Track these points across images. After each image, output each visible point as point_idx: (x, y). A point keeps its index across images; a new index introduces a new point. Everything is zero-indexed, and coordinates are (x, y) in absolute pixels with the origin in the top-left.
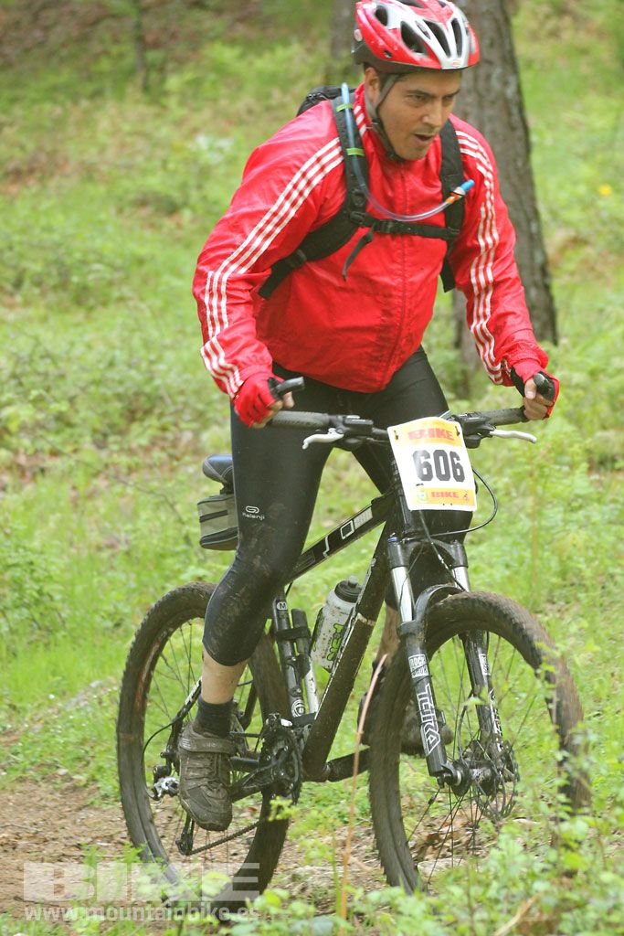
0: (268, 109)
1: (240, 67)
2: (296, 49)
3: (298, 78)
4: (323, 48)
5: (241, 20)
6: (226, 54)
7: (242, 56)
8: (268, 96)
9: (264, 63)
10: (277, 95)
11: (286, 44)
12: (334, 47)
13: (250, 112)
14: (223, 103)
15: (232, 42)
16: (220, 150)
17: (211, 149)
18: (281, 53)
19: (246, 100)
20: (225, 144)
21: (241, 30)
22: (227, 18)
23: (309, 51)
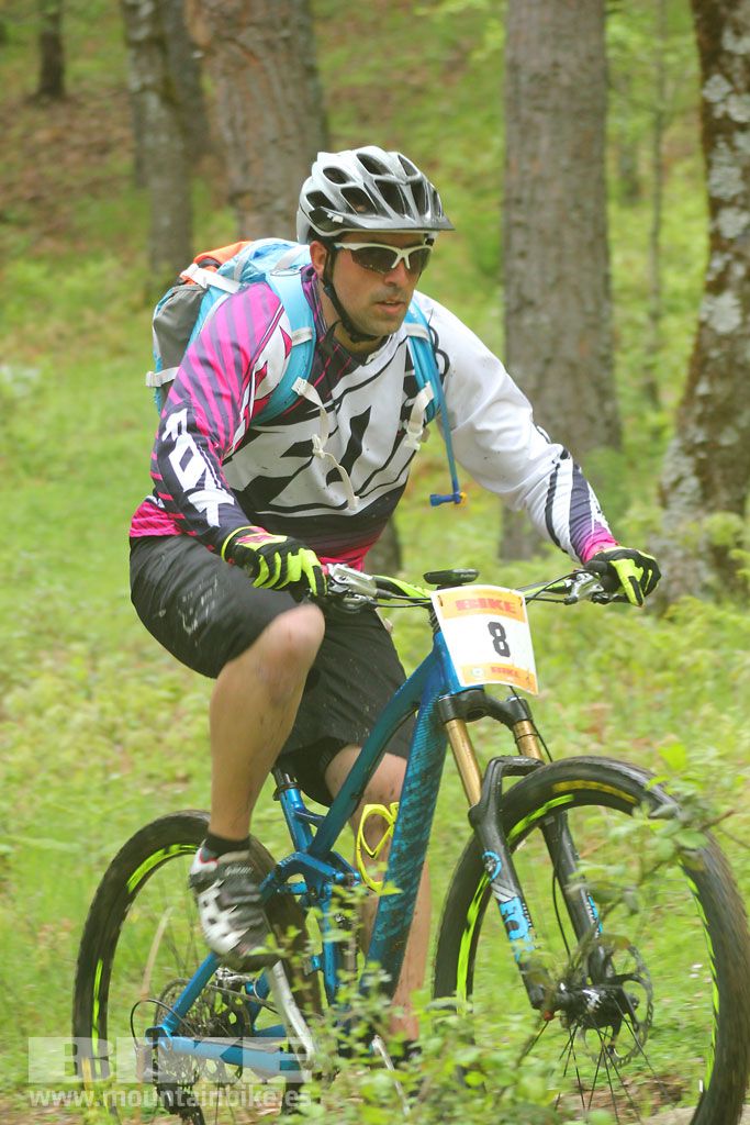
0: (82, 333)
1: (47, 286)
2: (110, 264)
3: (114, 296)
4: (142, 261)
5: (49, 233)
6: (32, 273)
7: (49, 275)
8: (81, 318)
9: (74, 281)
10: (90, 316)
11: (98, 257)
12: (154, 260)
13: (60, 336)
14: (30, 327)
15: (38, 259)
16: (26, 381)
17: (16, 380)
18: (93, 269)
19: (55, 323)
20: (33, 374)
21: (49, 245)
22: (33, 231)
23: (127, 265)
